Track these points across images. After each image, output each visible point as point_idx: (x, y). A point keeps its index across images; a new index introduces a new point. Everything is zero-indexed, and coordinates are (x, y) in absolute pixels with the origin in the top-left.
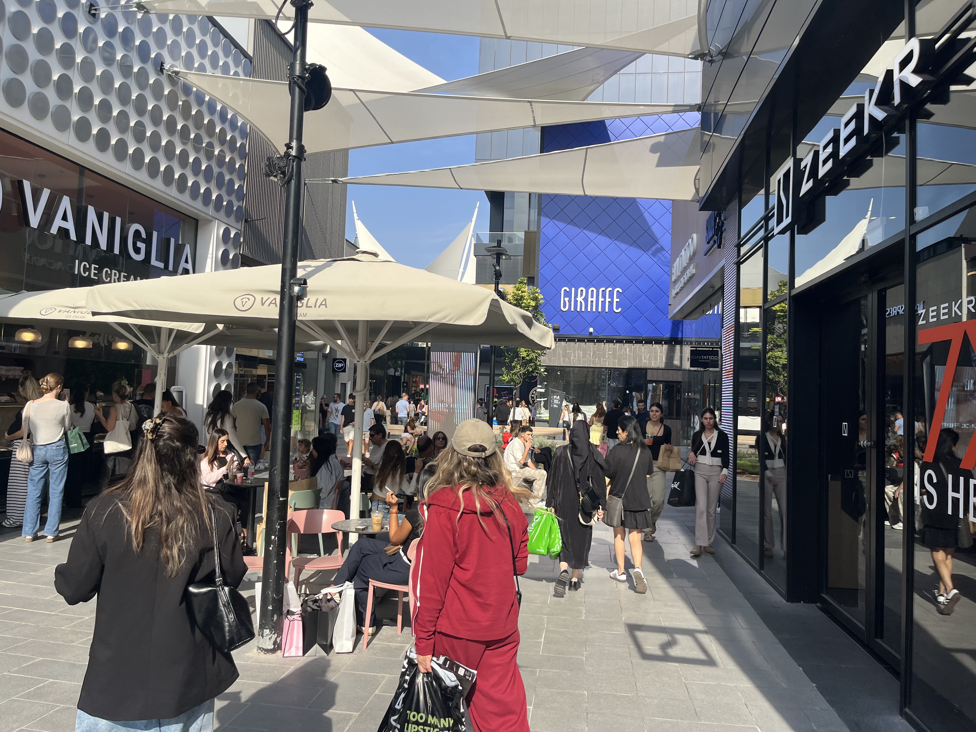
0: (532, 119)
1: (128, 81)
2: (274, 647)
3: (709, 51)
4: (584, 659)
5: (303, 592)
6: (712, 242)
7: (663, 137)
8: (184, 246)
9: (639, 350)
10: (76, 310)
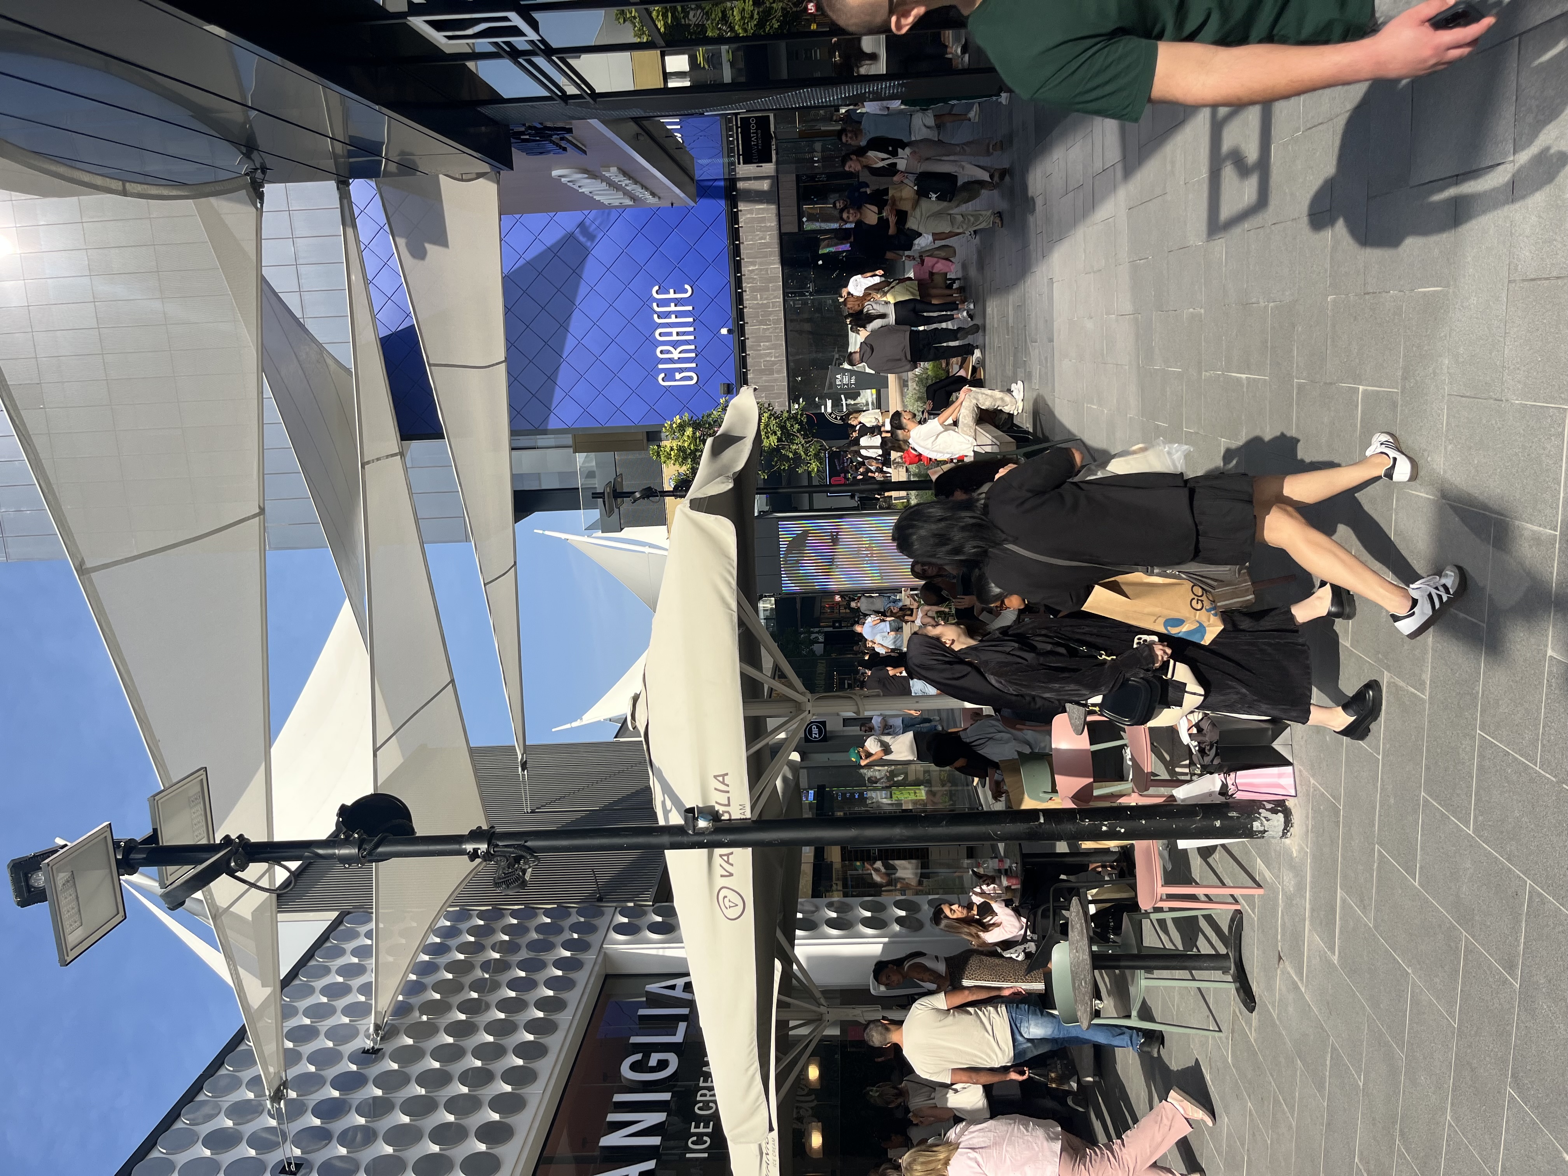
0: (390, 459)
1: (398, 1102)
2: (1280, 811)
3: (247, 174)
4: (1271, 304)
5: (1187, 770)
6: (563, 144)
7: (397, 239)
8: (648, 994)
9: (751, 249)
10: (764, 1151)
